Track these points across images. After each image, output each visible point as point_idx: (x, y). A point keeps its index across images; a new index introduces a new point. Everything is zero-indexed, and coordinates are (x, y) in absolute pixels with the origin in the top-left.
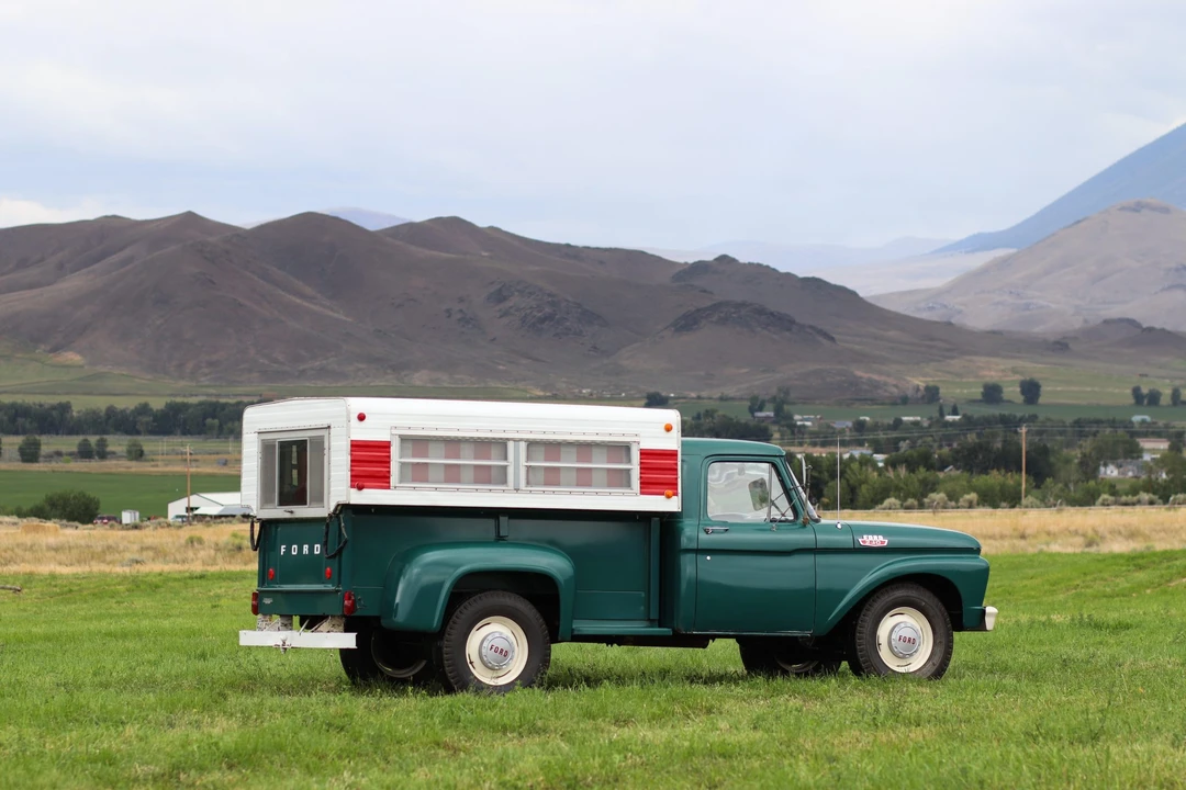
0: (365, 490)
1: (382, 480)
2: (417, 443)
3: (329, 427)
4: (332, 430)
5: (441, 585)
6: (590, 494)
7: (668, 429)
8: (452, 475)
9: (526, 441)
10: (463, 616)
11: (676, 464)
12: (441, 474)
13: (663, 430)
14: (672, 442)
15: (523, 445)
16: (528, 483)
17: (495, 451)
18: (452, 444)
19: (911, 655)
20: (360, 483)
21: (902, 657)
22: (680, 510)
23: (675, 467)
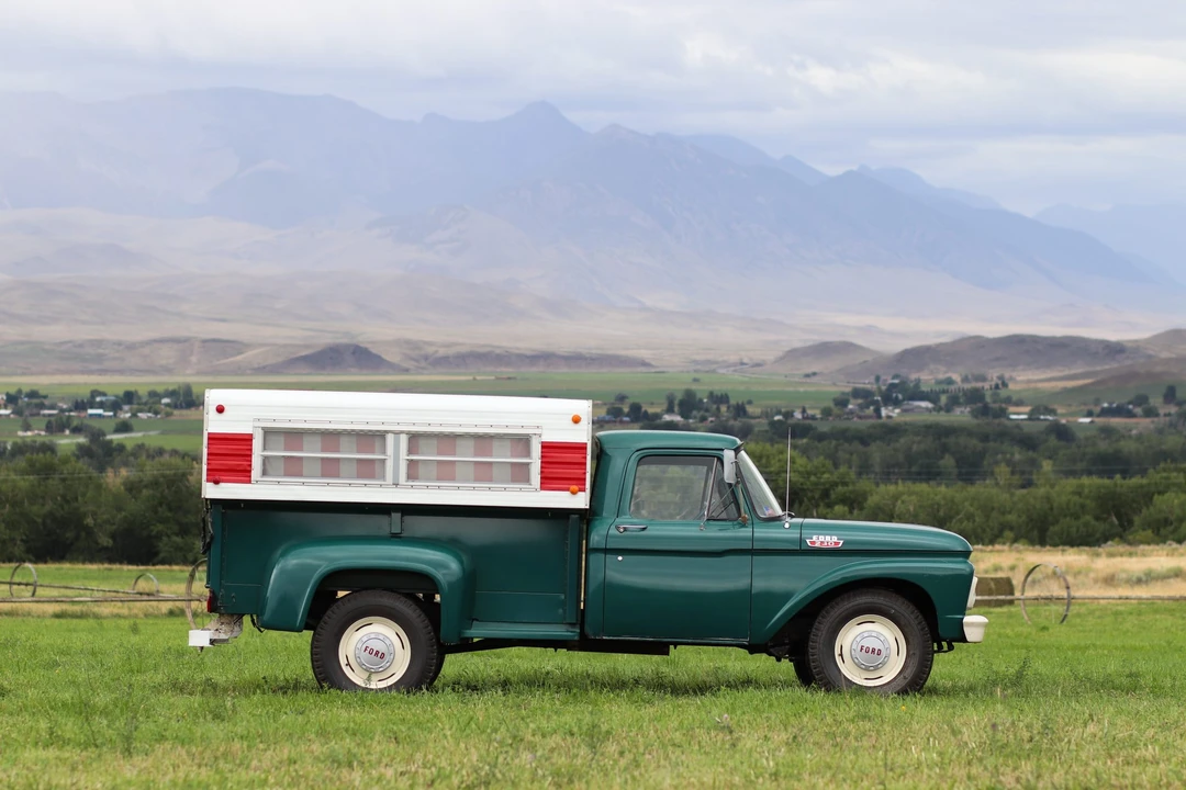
0: (222, 485)
1: (243, 474)
5: (306, 581)
7: (576, 420)
8: (330, 469)
9: (408, 433)
11: (585, 458)
12: (318, 467)
13: (571, 422)
14: (582, 435)
15: (404, 439)
16: (411, 477)
18: (330, 437)
19: (876, 668)
20: (217, 477)
21: (867, 669)
22: (588, 507)
23: (583, 461)
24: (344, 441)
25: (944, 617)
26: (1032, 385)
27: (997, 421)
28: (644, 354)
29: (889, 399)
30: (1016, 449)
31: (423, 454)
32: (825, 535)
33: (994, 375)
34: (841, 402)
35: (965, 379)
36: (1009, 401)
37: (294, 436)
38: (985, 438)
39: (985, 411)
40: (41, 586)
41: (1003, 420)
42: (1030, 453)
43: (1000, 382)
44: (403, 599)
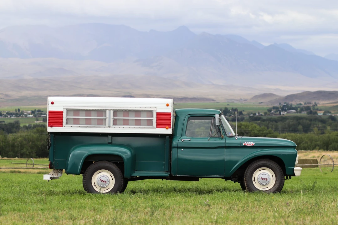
0: (53, 127)
1: (60, 124)
7: (168, 105)
8: (88, 122)
9: (113, 110)
10: (90, 170)
11: (171, 117)
12: (84, 122)
13: (166, 106)
14: (169, 110)
15: (112, 112)
16: (114, 124)
18: (88, 112)
19: (266, 185)
20: (52, 125)
21: (263, 185)
22: (172, 133)
23: (170, 118)
24: (93, 113)
25: (288, 168)
26: (324, 105)
27: (314, 115)
28: (213, 97)
29: (283, 109)
30: (320, 123)
31: (118, 117)
32: (249, 141)
33: (313, 102)
34: (270, 111)
35: (305, 104)
36: (317, 109)
37: (77, 111)
38: (311, 120)
39: (311, 112)
40: (35, 165)
41: (316, 115)
42: (324, 125)
43: (315, 104)
44: (112, 164)
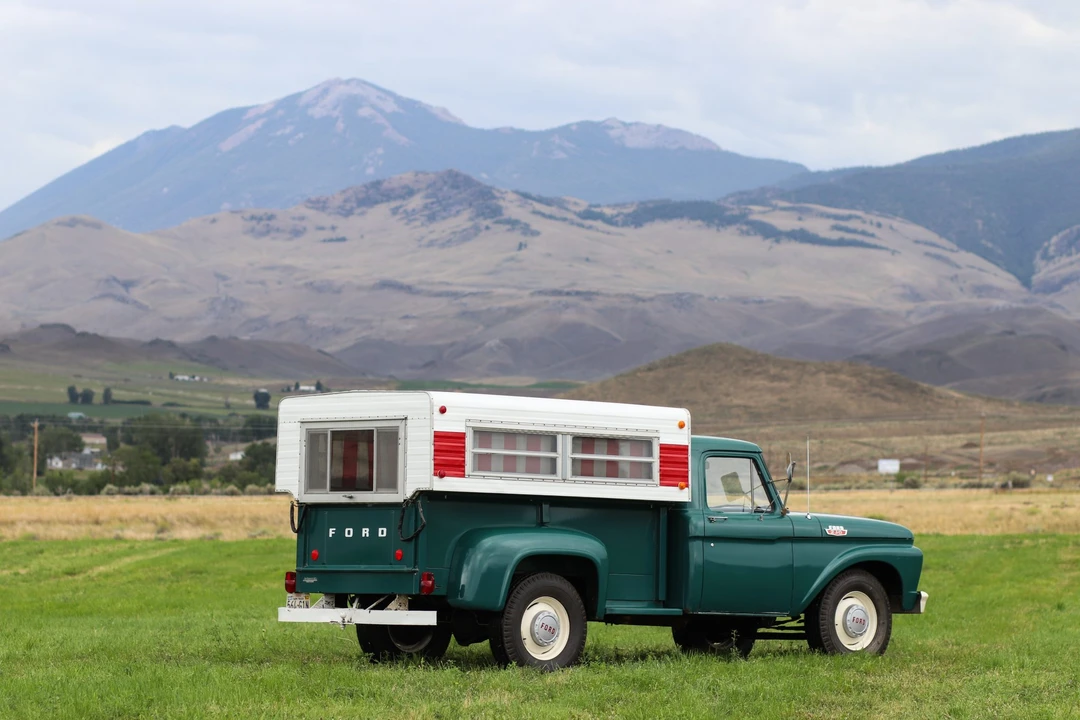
0: (445, 478)
1: (458, 469)
2: (484, 435)
3: (406, 419)
4: (408, 421)
5: (505, 569)
6: (621, 484)
7: (682, 426)
8: (510, 465)
9: (572, 435)
10: (520, 596)
11: (688, 458)
12: (501, 464)
13: (678, 427)
14: (683, 438)
15: (569, 439)
16: (574, 473)
17: (544, 443)
18: (510, 436)
19: (861, 635)
20: (442, 472)
21: (853, 637)
22: (690, 501)
23: (686, 461)
25: (908, 593)
32: (836, 525)
